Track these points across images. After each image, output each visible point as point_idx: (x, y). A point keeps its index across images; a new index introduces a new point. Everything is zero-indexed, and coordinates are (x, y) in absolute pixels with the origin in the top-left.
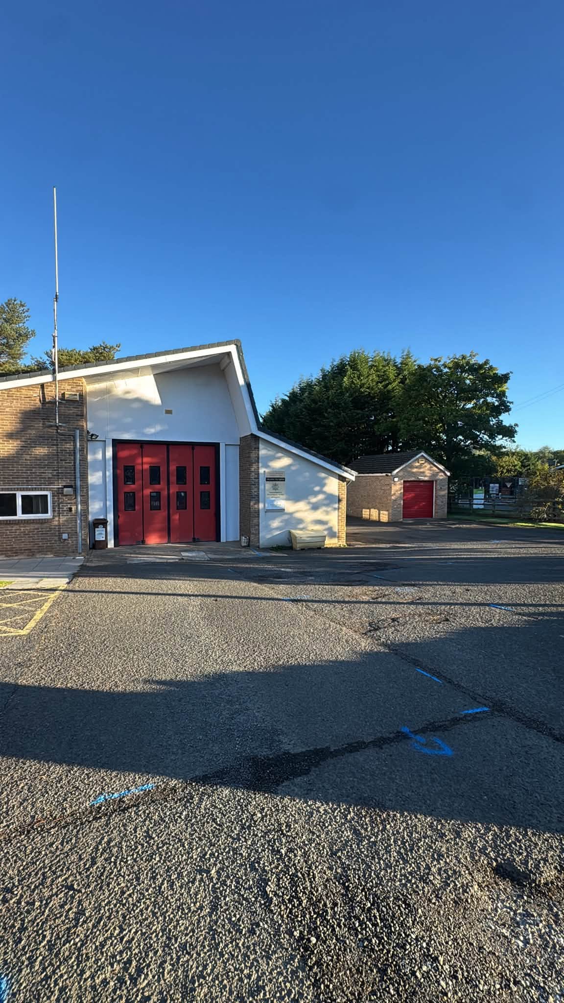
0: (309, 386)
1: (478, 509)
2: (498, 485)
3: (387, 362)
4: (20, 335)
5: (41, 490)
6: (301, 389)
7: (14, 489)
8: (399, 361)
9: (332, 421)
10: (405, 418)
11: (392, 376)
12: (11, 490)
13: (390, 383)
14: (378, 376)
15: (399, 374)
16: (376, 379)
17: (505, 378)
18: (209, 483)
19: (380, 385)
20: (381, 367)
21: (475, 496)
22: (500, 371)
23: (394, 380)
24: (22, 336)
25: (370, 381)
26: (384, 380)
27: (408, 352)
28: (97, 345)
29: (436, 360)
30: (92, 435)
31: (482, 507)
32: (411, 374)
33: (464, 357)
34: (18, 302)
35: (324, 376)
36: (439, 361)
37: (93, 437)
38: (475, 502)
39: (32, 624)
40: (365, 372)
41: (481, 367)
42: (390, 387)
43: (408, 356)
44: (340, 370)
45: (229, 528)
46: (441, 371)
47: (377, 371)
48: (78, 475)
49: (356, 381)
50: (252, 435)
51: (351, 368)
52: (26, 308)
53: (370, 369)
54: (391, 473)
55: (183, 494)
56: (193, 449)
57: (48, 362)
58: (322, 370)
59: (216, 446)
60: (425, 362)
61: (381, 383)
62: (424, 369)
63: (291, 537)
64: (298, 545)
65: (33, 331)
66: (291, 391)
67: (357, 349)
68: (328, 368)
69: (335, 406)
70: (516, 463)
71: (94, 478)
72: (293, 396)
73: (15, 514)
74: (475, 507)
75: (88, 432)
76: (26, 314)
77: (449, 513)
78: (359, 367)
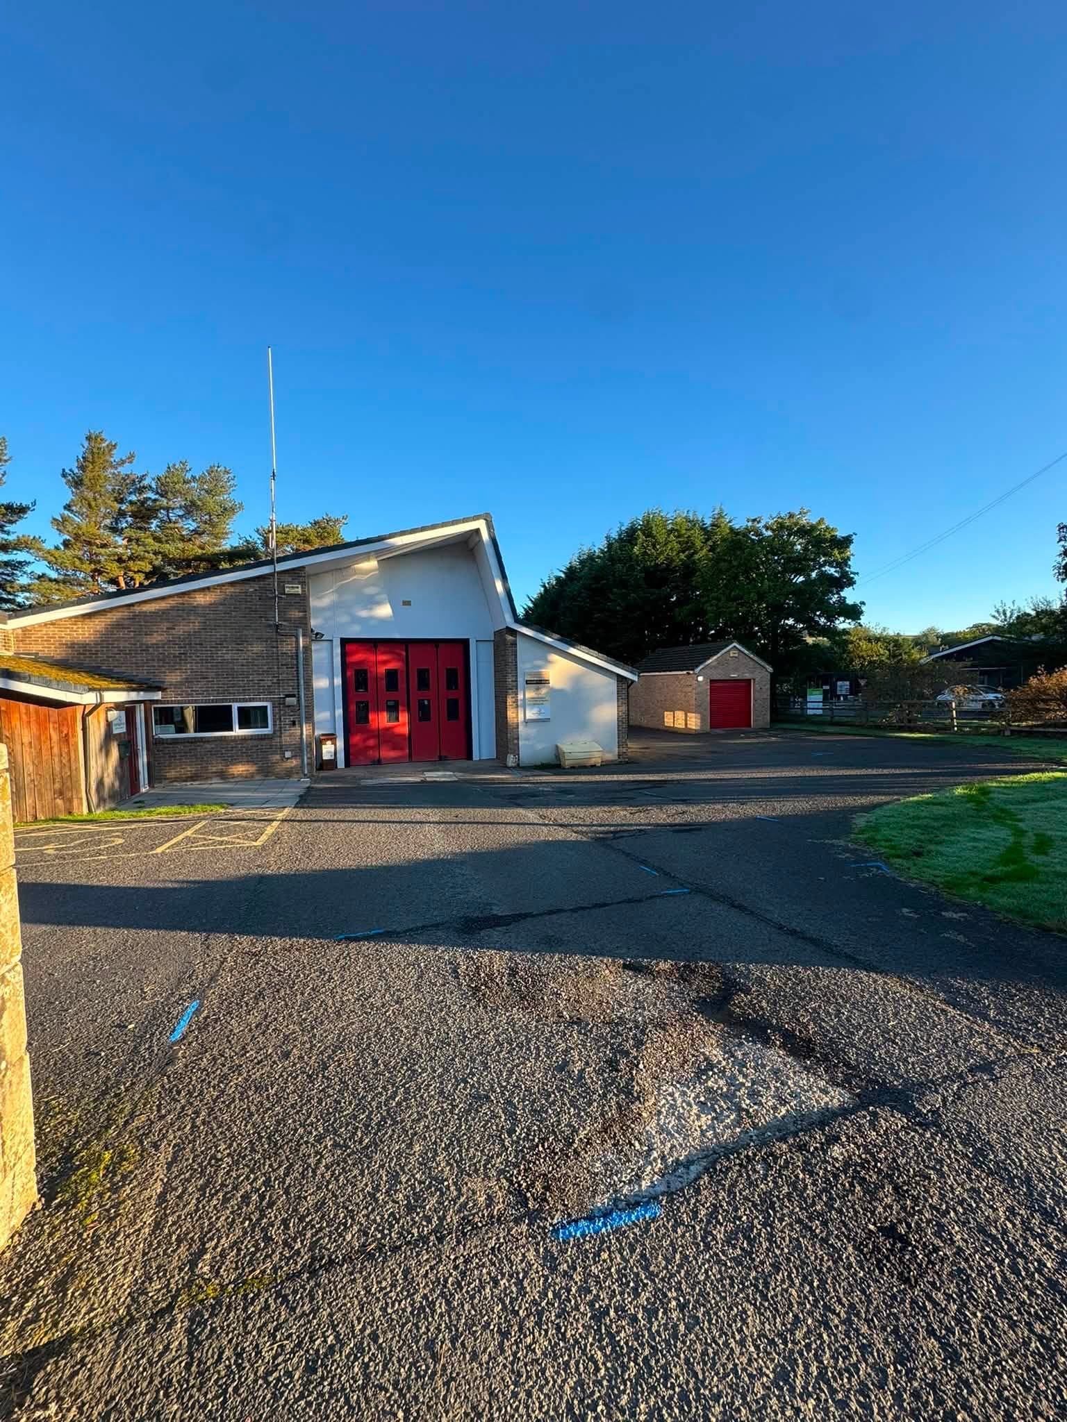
0: (591, 557)
1: (814, 715)
2: (848, 683)
3: (693, 523)
4: (225, 509)
5: (260, 700)
6: (581, 562)
7: (230, 701)
8: (708, 522)
9: (619, 605)
10: (714, 598)
11: (698, 544)
12: (226, 700)
13: (696, 553)
14: (679, 542)
15: (707, 540)
16: (677, 546)
17: (846, 542)
18: (456, 688)
19: (682, 556)
20: (684, 532)
21: (809, 698)
22: (840, 534)
23: (702, 549)
24: (227, 511)
25: (670, 551)
26: (688, 549)
27: (721, 509)
28: (319, 518)
29: (754, 520)
30: (317, 634)
31: (820, 712)
32: (724, 540)
33: (791, 516)
34: (222, 468)
35: (610, 546)
36: (759, 522)
37: (318, 637)
38: (809, 705)
39: (264, 838)
40: (662, 539)
41: (813, 528)
42: (696, 557)
43: (721, 515)
44: (629, 536)
45: (483, 744)
46: (761, 534)
47: (679, 536)
48: (302, 682)
49: (651, 551)
50: (507, 627)
51: (644, 534)
52: (231, 475)
53: (669, 535)
54: (693, 670)
55: (426, 703)
56: (437, 647)
57: (259, 542)
58: (608, 537)
59: (465, 643)
60: (740, 524)
61: (683, 552)
62: (737, 534)
63: (558, 753)
64: (567, 763)
65: (241, 504)
66: (568, 566)
67: (653, 508)
68: (615, 535)
69: (623, 584)
70: (882, 652)
71: (320, 683)
72: (571, 572)
73: (231, 729)
74: (810, 712)
75: (312, 630)
76: (232, 482)
77: (772, 720)
78: (654, 532)
